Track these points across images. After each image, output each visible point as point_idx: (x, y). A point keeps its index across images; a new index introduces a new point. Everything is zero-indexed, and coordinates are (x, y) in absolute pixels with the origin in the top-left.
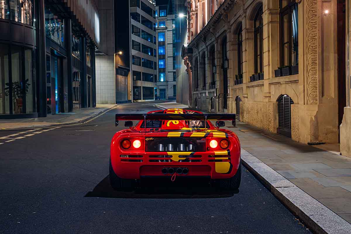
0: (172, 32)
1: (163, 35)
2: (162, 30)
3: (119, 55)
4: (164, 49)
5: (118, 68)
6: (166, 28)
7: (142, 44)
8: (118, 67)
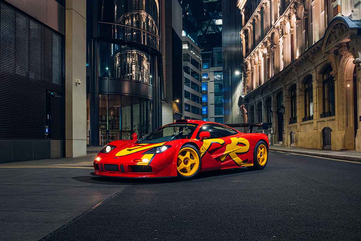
0: (214, 82)
1: (206, 85)
2: (205, 81)
3: (176, 103)
4: (207, 97)
5: (174, 113)
6: (209, 79)
7: (191, 93)
8: (176, 113)
